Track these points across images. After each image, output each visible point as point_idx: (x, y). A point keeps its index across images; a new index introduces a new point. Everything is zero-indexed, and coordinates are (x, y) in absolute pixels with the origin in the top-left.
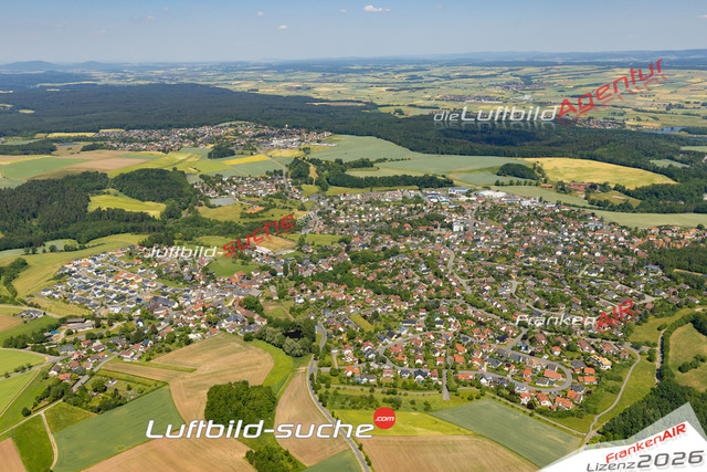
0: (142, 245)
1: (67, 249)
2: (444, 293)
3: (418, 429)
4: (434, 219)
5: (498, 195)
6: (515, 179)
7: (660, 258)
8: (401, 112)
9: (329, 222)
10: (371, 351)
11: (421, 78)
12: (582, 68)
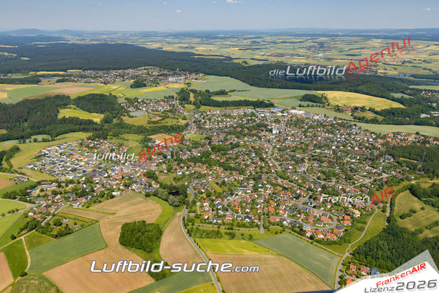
0: (89, 139)
1: (44, 141)
2: (265, 170)
3: (244, 250)
4: (262, 126)
5: (300, 112)
6: (311, 103)
7: (392, 151)
8: (246, 63)
9: (200, 127)
10: (220, 204)
11: (259, 43)
12: (353, 38)
